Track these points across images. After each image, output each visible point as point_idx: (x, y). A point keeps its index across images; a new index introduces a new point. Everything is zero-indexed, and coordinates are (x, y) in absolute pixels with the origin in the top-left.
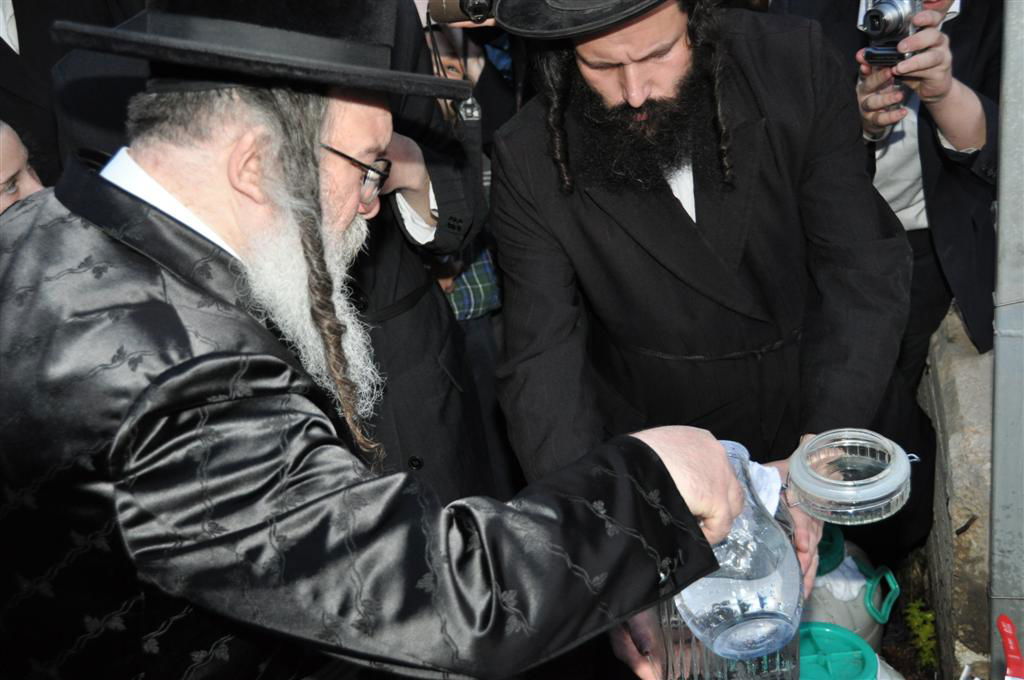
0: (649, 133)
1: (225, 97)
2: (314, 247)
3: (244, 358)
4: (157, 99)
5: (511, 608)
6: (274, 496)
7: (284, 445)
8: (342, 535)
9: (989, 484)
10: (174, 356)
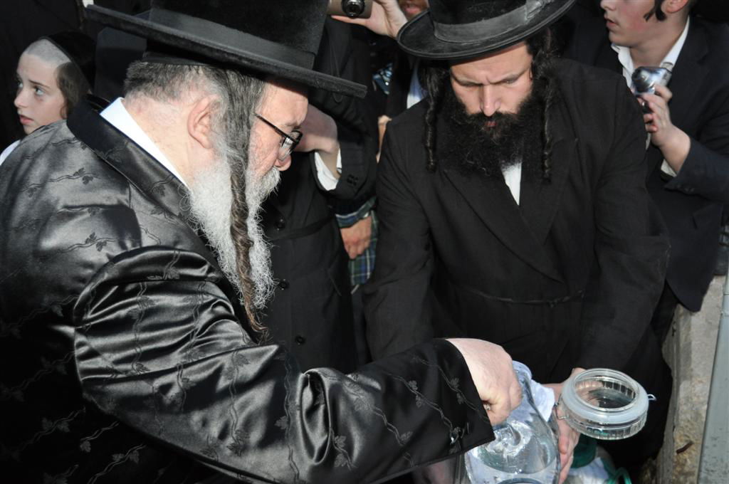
0: (495, 137)
1: (194, 72)
2: (239, 184)
3: (177, 252)
4: (148, 65)
5: (340, 447)
6: (185, 350)
7: (196, 315)
8: (228, 382)
9: (704, 420)
10: (129, 244)
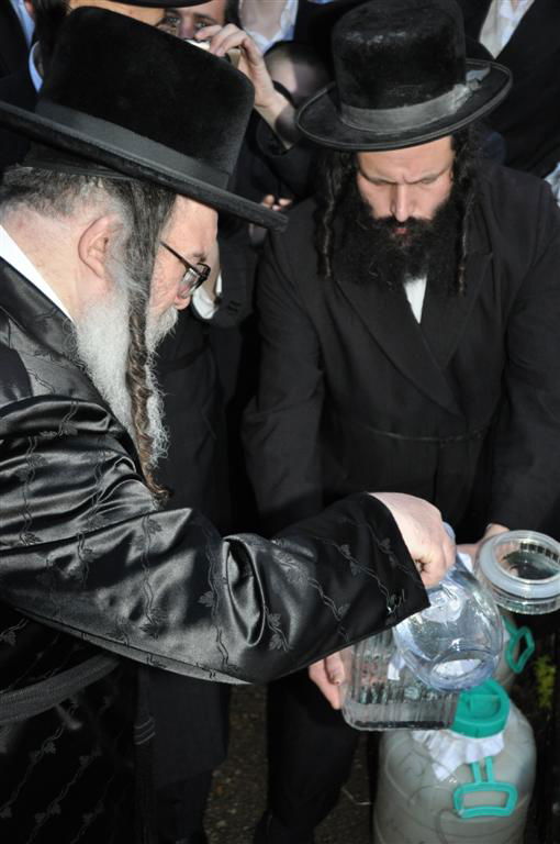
3: (75, 403)
5: (275, 628)
6: (86, 518)
7: (98, 476)
8: (139, 553)
